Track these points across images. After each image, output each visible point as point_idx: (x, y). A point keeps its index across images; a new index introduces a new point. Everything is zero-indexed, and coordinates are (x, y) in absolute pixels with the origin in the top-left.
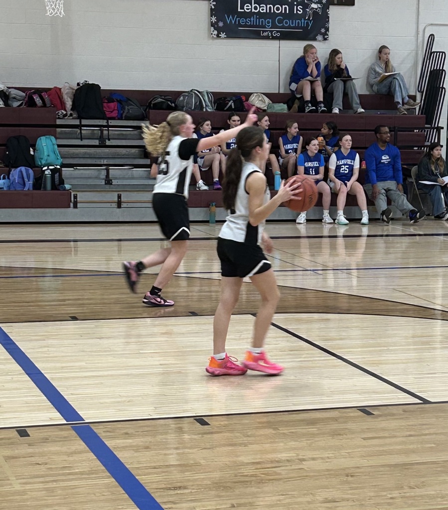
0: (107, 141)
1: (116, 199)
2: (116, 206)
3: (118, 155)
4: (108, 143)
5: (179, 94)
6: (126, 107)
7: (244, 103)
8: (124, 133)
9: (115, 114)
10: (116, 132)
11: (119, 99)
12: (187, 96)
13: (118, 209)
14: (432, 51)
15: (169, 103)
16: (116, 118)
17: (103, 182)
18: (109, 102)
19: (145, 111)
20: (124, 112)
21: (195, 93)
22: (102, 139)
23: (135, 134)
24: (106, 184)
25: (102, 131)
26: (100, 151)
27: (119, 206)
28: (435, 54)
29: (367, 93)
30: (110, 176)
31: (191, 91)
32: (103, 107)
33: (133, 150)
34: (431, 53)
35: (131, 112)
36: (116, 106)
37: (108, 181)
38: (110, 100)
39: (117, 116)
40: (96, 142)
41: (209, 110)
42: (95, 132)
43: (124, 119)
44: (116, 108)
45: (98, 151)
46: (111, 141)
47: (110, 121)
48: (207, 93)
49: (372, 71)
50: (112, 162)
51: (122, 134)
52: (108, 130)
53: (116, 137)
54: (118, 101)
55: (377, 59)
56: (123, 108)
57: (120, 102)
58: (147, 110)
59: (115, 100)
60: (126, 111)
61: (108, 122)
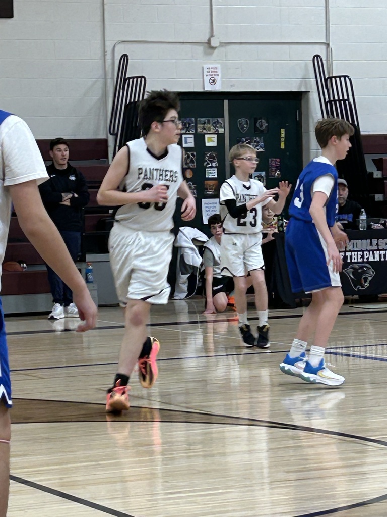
14: (127, 77)
28: (131, 80)
34: (125, 80)
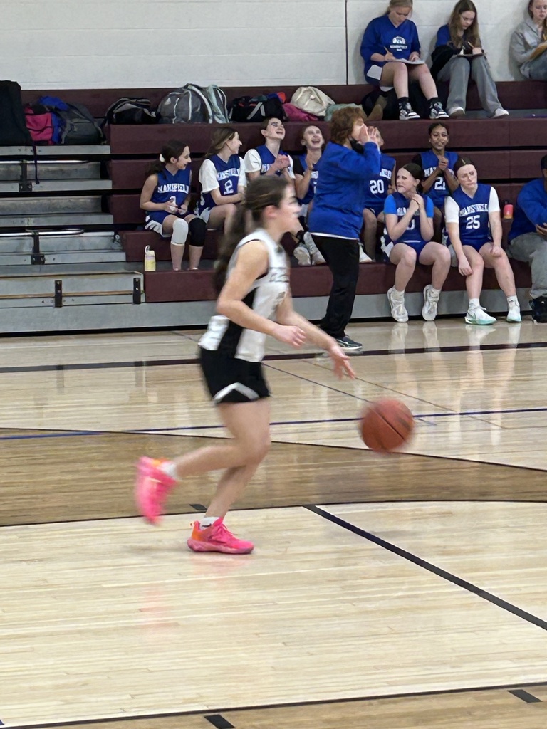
0: (34, 184)
1: (52, 291)
2: (53, 304)
3: (55, 209)
4: (36, 188)
5: (163, 93)
6: (68, 122)
7: (284, 106)
8: (65, 168)
9: (47, 135)
10: (51, 168)
11: (54, 107)
12: (177, 96)
13: (57, 309)
15: (146, 111)
16: (50, 142)
17: (29, 260)
18: (36, 114)
19: (102, 126)
20: (63, 130)
21: (192, 90)
22: (24, 180)
23: (85, 169)
24: (33, 263)
25: (24, 166)
26: (22, 203)
27: (58, 303)
29: (512, 79)
30: (41, 249)
31: (186, 87)
32: (25, 122)
33: (82, 200)
35: (75, 130)
36: (49, 121)
37: (38, 258)
38: (39, 110)
39: (51, 139)
40: (15, 188)
41: (220, 122)
42: (12, 168)
43: (63, 142)
44: (49, 125)
45: (17, 203)
46: (42, 184)
47: (38, 148)
48: (215, 90)
49: (517, 37)
50: (43, 222)
51: (61, 170)
52: (36, 164)
53: (51, 176)
54: (52, 111)
55: (525, 18)
56: (62, 124)
57: (55, 112)
58: (106, 125)
59: (47, 110)
60: (68, 128)
61: (34, 150)
